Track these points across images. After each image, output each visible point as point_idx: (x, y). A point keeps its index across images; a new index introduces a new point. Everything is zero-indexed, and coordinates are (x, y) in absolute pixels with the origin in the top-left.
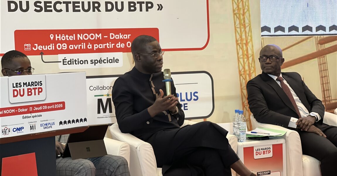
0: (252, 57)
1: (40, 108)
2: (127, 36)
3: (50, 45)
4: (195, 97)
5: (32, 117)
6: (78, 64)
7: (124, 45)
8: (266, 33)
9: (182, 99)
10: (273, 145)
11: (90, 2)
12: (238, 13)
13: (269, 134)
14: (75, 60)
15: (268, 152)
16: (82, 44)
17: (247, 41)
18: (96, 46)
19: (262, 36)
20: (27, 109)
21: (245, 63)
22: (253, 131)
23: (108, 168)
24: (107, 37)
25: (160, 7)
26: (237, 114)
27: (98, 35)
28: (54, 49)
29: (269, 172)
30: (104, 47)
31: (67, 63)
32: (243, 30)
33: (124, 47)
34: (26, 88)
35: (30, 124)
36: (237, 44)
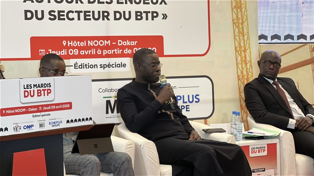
0: (249, 63)
1: (49, 108)
2: (134, 43)
3: (63, 51)
4: (196, 99)
5: (41, 116)
6: (89, 68)
7: (131, 51)
8: (263, 41)
9: (185, 101)
10: (267, 144)
11: (100, 11)
12: (237, 22)
13: (264, 134)
14: (86, 64)
15: (263, 151)
16: (92, 49)
17: (245, 48)
18: (105, 52)
19: (259, 43)
20: (37, 108)
21: (244, 69)
22: (249, 131)
23: (113, 164)
24: (115, 43)
25: (165, 17)
26: (234, 115)
27: (107, 42)
28: (66, 54)
29: (264, 169)
30: (112, 53)
31: (78, 67)
32: (241, 38)
33: (131, 53)
34: (36, 89)
35: (40, 122)
36: (236, 51)
